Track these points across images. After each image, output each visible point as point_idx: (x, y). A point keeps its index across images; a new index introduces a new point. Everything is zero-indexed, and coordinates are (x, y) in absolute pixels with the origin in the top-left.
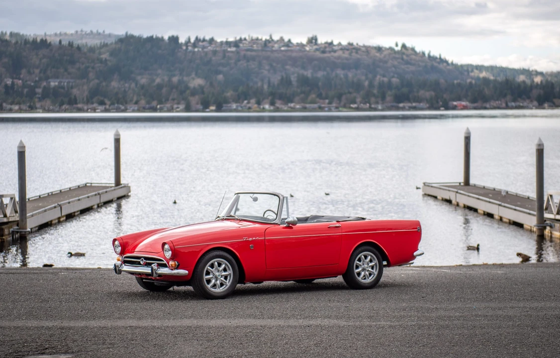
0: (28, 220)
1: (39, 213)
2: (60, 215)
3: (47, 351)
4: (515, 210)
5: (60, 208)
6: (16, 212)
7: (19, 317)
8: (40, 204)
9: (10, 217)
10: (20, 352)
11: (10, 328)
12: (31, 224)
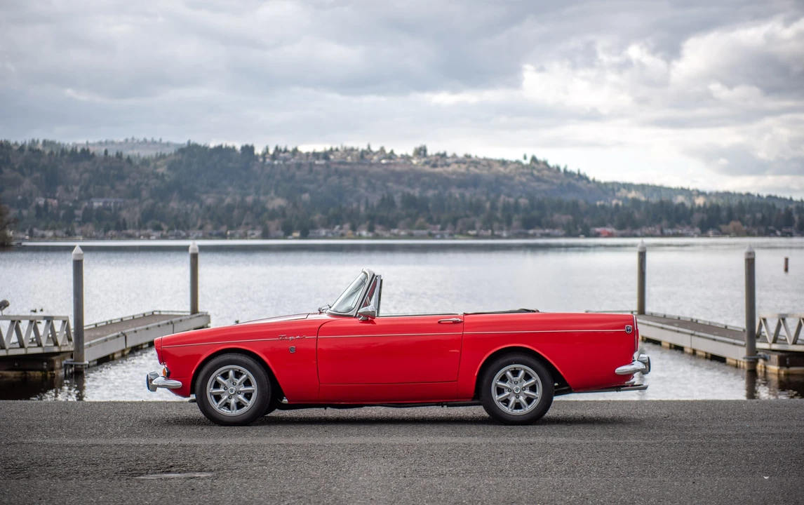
0: (85, 351)
1: (98, 343)
2: (124, 347)
3: (173, 469)
4: (714, 340)
5: (124, 337)
6: (70, 340)
7: (117, 435)
8: (98, 334)
9: (62, 346)
10: (135, 470)
11: (110, 446)
12: (89, 357)
